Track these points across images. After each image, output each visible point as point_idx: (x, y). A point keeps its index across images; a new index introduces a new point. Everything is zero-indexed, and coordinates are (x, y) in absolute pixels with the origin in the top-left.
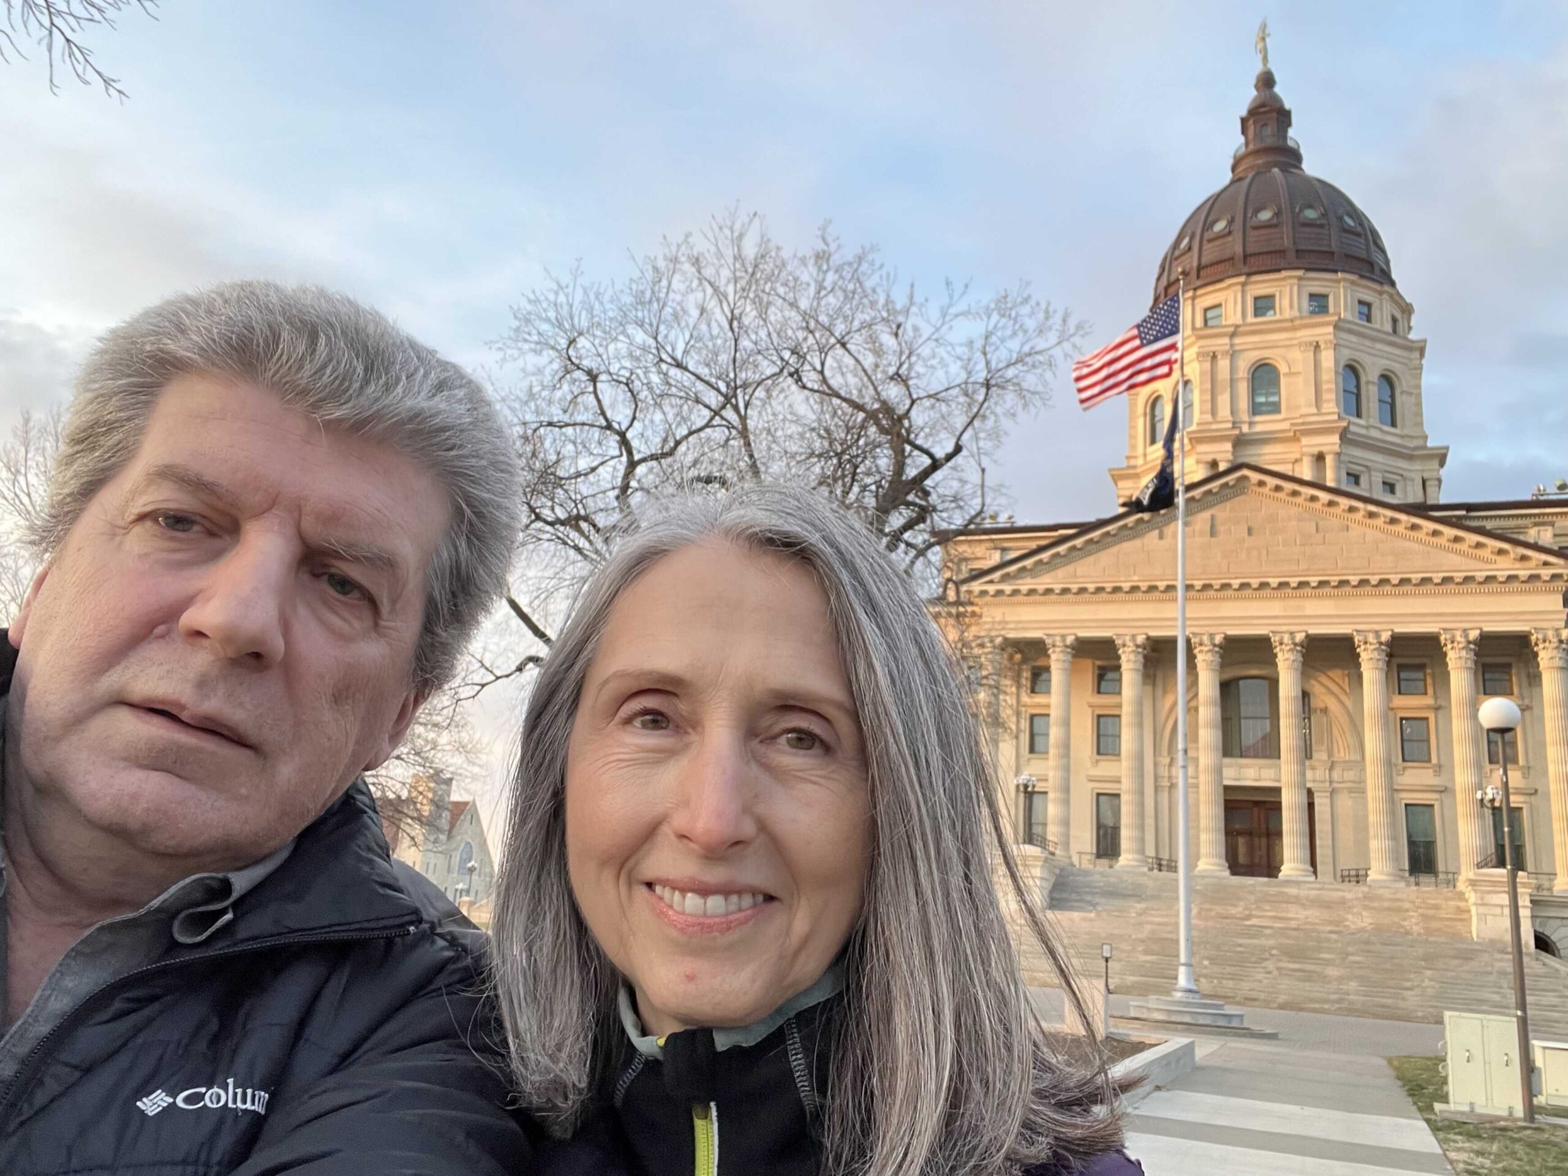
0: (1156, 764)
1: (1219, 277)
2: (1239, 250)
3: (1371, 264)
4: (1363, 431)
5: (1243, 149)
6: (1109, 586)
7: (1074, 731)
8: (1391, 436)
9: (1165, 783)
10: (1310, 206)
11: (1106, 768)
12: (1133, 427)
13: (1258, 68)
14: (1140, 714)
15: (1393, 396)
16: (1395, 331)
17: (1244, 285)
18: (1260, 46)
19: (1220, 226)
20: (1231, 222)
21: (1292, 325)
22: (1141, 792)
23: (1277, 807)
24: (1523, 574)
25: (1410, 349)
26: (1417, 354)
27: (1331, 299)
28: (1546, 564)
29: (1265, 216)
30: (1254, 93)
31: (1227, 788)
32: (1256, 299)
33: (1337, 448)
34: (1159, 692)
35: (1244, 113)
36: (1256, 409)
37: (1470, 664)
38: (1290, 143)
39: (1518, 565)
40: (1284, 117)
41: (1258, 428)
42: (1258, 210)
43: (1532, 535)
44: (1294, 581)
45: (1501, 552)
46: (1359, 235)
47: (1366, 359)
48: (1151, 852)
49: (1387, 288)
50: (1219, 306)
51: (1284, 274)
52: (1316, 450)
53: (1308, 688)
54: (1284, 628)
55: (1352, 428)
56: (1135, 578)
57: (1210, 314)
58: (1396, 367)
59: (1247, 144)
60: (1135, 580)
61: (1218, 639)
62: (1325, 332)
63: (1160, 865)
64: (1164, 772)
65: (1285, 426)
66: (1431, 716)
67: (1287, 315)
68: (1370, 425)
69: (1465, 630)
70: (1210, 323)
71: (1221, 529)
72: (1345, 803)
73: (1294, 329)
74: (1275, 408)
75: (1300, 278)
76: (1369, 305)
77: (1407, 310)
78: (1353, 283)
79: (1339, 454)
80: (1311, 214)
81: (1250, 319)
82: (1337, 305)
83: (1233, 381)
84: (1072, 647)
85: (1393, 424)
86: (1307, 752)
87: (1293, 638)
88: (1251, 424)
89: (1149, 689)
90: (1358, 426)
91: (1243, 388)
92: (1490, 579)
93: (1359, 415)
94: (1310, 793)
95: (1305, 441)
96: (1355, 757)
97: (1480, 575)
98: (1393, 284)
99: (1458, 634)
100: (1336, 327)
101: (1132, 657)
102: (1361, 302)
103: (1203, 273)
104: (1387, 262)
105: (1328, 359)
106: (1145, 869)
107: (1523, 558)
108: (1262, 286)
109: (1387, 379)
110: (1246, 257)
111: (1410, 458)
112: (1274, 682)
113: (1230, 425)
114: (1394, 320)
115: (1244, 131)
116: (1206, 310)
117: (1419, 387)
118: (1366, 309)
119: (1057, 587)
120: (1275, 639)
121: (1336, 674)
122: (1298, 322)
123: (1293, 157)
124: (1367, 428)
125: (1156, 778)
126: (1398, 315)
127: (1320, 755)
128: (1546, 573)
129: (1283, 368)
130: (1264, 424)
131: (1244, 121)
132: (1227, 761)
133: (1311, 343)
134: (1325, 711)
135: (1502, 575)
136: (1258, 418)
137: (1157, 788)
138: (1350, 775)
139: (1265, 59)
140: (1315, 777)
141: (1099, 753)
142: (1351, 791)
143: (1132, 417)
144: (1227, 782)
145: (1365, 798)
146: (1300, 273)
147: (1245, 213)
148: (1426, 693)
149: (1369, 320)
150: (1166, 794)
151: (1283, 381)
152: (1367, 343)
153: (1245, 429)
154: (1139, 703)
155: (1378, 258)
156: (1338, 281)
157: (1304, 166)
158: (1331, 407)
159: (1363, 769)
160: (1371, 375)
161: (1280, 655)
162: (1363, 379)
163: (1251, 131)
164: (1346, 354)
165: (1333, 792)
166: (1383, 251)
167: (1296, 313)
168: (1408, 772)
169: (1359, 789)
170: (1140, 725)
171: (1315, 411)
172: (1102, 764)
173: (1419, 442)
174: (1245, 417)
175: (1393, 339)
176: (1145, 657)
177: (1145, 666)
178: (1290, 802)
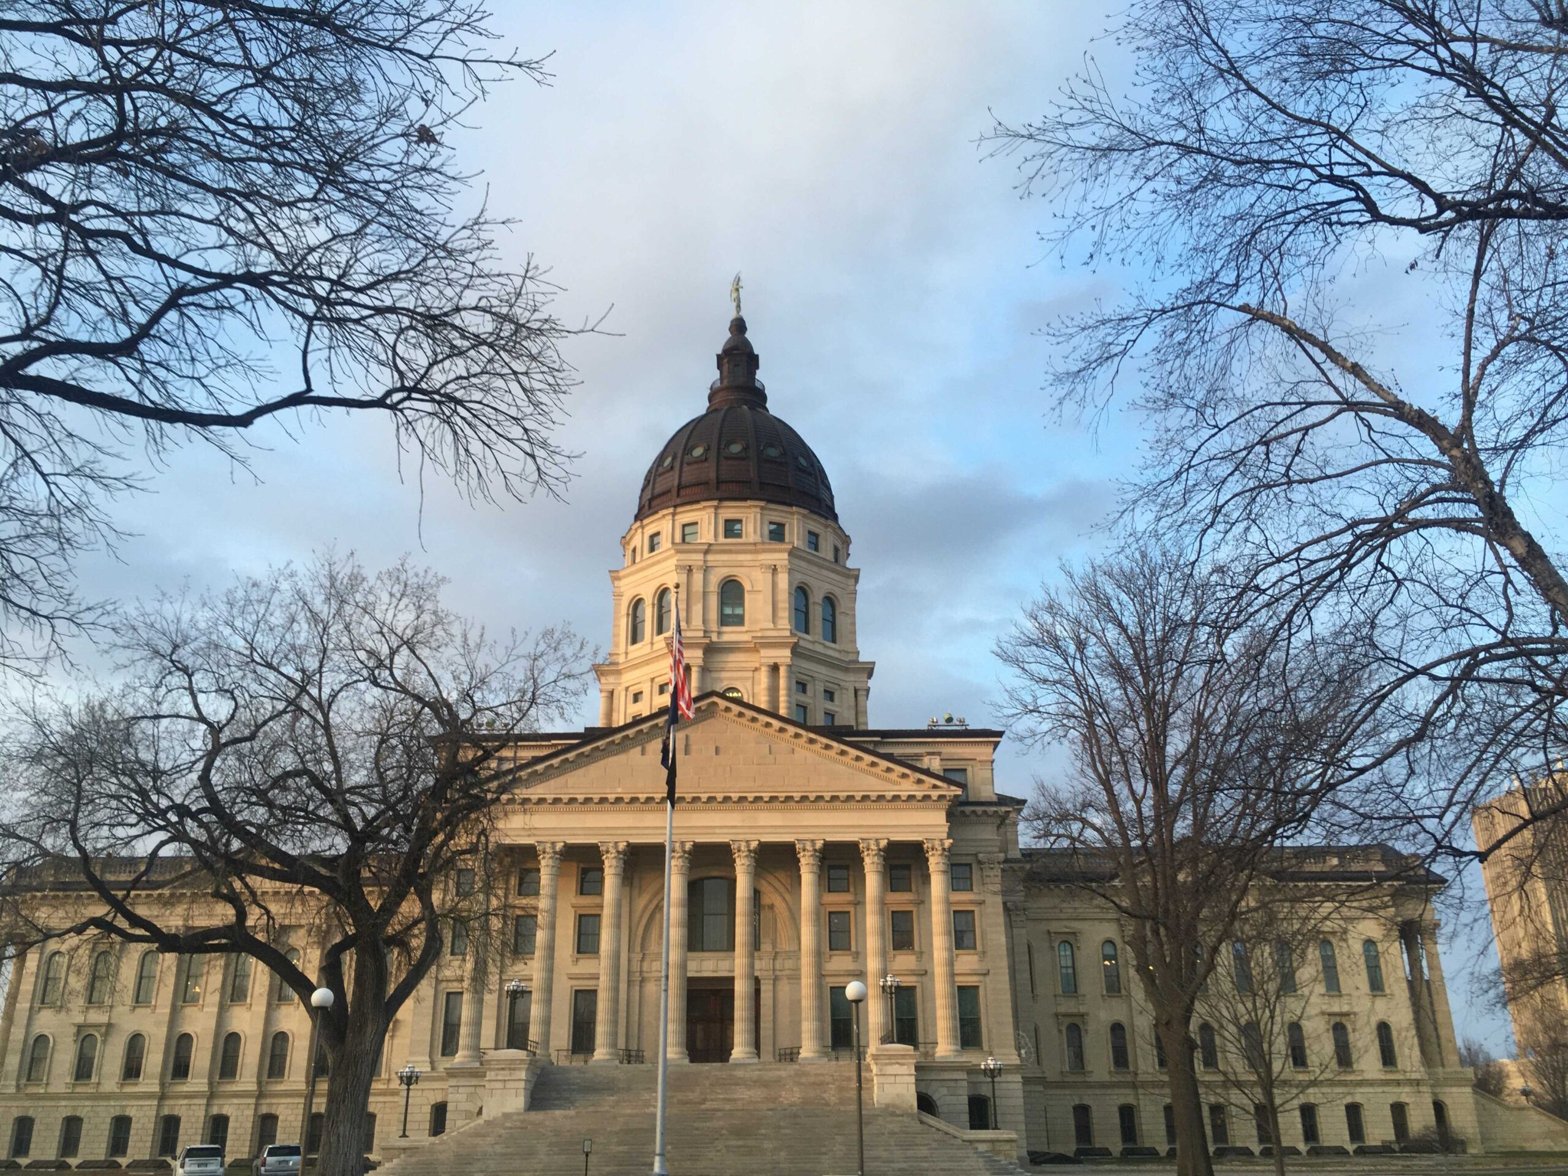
0: (629, 961)
1: (695, 498)
2: (713, 475)
3: (819, 500)
4: (810, 646)
5: (718, 384)
6: (596, 798)
7: (558, 931)
8: (831, 650)
9: (637, 977)
10: (772, 445)
11: (586, 966)
12: (616, 626)
13: (733, 315)
14: (618, 916)
15: (834, 615)
16: (836, 560)
17: (716, 508)
18: (734, 295)
19: (698, 452)
20: (707, 450)
21: (754, 548)
22: (616, 989)
23: (730, 994)
24: (919, 794)
25: (848, 576)
26: (852, 581)
27: (787, 527)
28: (935, 787)
29: (736, 448)
30: (729, 335)
31: (691, 981)
32: (727, 521)
33: (788, 661)
34: (636, 892)
35: (720, 352)
36: (724, 620)
37: (880, 868)
38: (757, 384)
39: (915, 787)
40: (753, 361)
41: (726, 638)
42: (730, 443)
43: (926, 763)
44: (751, 796)
45: (904, 776)
46: (810, 474)
47: (813, 582)
48: (621, 1044)
49: (830, 522)
50: (696, 523)
51: (749, 503)
52: (772, 661)
53: (759, 888)
54: (741, 837)
55: (802, 643)
56: (619, 790)
57: (688, 530)
58: (837, 591)
59: (722, 379)
60: (619, 791)
61: (688, 846)
62: (781, 558)
63: (629, 1056)
64: (636, 967)
65: (746, 637)
66: (852, 909)
67: (751, 540)
68: (815, 640)
69: (877, 840)
70: (688, 539)
71: (694, 748)
72: (784, 988)
73: (756, 552)
74: (739, 620)
75: (762, 508)
76: (817, 536)
77: (846, 540)
78: (804, 516)
79: (790, 666)
80: (773, 452)
81: (722, 539)
82: (792, 533)
83: (705, 594)
84: (561, 853)
85: (834, 641)
86: (755, 944)
87: (748, 846)
88: (719, 633)
89: (628, 889)
90: (808, 641)
91: (714, 601)
92: (896, 798)
93: (807, 632)
94: (757, 981)
95: (764, 652)
96: (795, 948)
97: (889, 795)
98: (835, 517)
99: (872, 842)
100: (791, 553)
101: (614, 862)
102: (810, 533)
103: (683, 492)
104: (832, 497)
105: (783, 580)
106: (617, 1062)
107: (920, 781)
108: (731, 511)
109: (830, 601)
110: (719, 482)
111: (846, 670)
112: (733, 882)
113: (701, 634)
114: (836, 550)
115: (719, 367)
116: (684, 526)
117: (853, 609)
118: (814, 540)
119: (550, 797)
120: (734, 846)
121: (781, 875)
122: (759, 547)
123: (759, 396)
124: (814, 642)
125: (630, 972)
126: (840, 546)
127: (766, 947)
128: (935, 794)
129: (747, 587)
130: (731, 634)
131: (719, 358)
132: (690, 955)
133: (768, 567)
134: (771, 907)
135: (904, 795)
136: (725, 629)
137: (630, 983)
138: (789, 964)
139: (738, 307)
140: (762, 966)
141: (579, 952)
142: (789, 978)
143: (616, 619)
144: (690, 974)
145: (799, 984)
146: (762, 504)
147: (719, 444)
148: (848, 891)
149: (816, 549)
150: (637, 988)
151: (747, 596)
152: (815, 569)
153: (714, 638)
154: (618, 905)
155: (825, 496)
156: (792, 513)
157: (768, 405)
158: (785, 623)
159: (799, 959)
160: (817, 596)
161: (738, 861)
162: (811, 601)
163: (726, 367)
164: (799, 577)
165: (776, 979)
166: (829, 489)
167: (759, 540)
168: (835, 958)
169: (795, 977)
170: (618, 926)
171: (771, 626)
172: (581, 962)
173: (851, 657)
174: (714, 626)
175: (834, 566)
176: (625, 862)
177: (625, 870)
178: (741, 988)
